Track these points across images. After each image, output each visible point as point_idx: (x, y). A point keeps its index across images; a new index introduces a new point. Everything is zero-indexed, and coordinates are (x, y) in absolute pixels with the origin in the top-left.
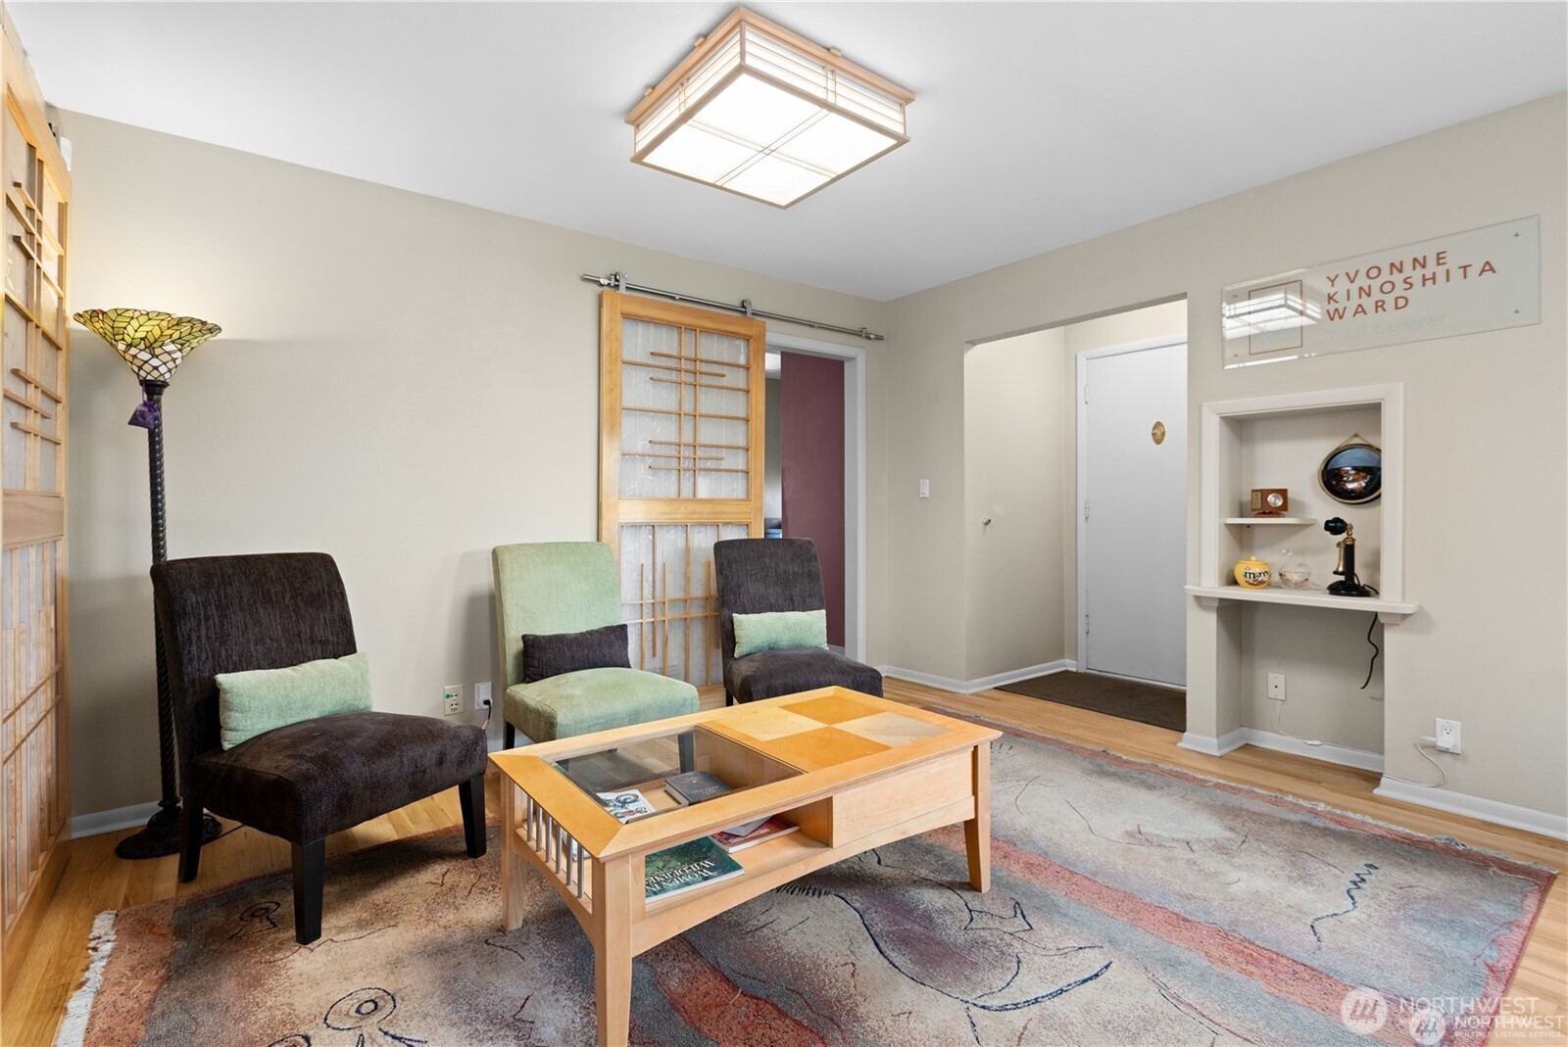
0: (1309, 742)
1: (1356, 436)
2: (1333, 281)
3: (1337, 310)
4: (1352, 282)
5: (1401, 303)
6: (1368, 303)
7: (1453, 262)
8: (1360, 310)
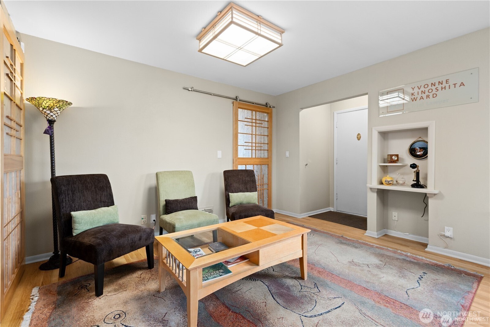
0: (405, 234)
1: (420, 138)
2: (413, 89)
3: (414, 98)
4: (419, 89)
5: (435, 95)
6: (424, 96)
7: (451, 83)
8: (422, 98)
